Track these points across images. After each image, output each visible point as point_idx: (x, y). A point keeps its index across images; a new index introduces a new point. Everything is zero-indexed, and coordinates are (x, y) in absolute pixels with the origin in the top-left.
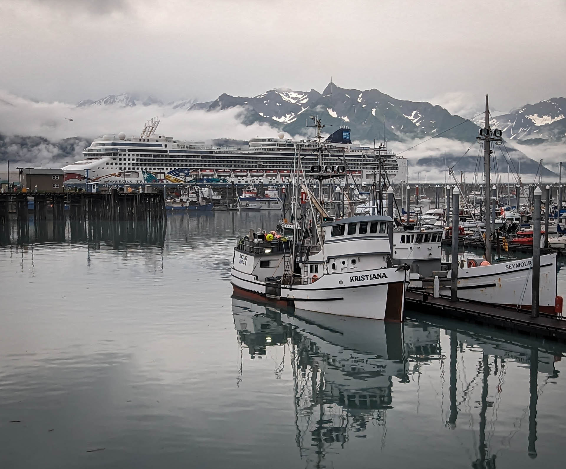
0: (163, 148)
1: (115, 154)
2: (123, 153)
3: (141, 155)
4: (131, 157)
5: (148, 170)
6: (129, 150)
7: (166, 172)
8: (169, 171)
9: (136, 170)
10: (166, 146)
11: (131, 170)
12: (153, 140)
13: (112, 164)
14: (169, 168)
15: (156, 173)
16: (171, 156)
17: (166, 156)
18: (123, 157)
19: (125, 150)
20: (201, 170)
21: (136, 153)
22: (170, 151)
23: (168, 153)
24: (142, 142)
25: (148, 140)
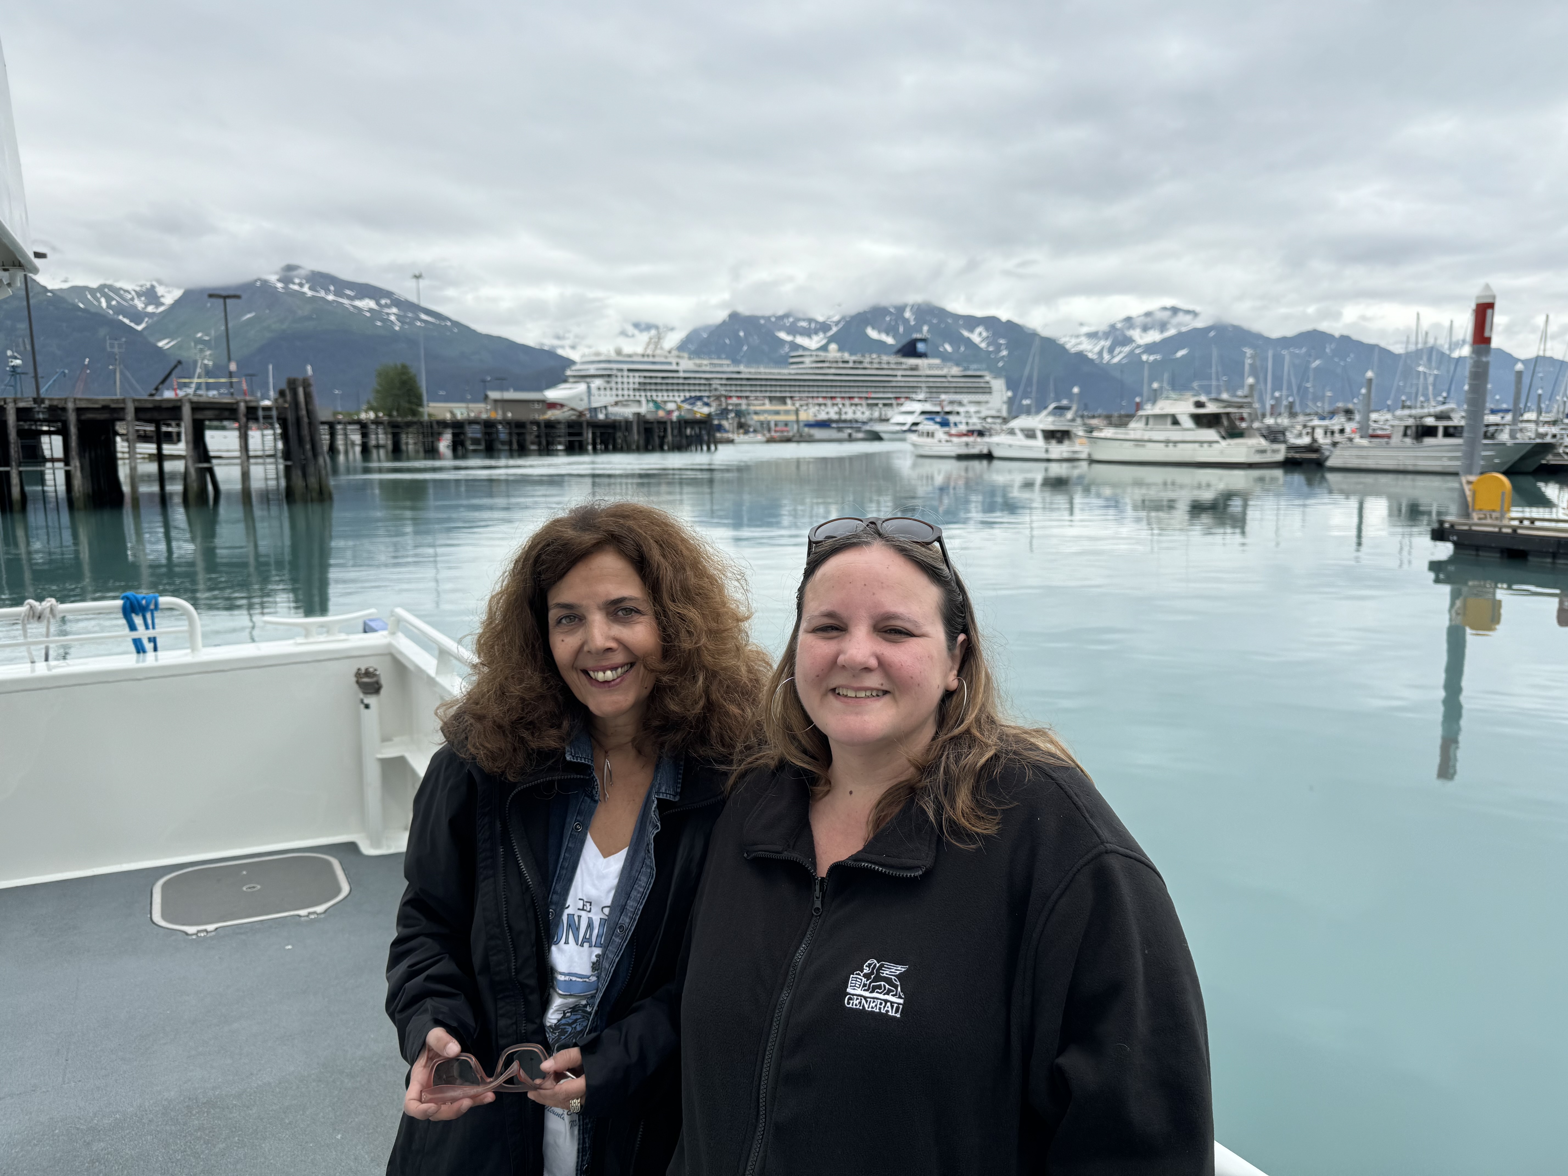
1: (609, 376)
3: (645, 377)
4: (631, 380)
5: (655, 398)
6: (629, 370)
7: (678, 400)
9: (638, 398)
10: (677, 364)
11: (632, 398)
12: (660, 356)
13: (605, 389)
14: (682, 394)
15: (665, 402)
16: (685, 378)
17: (678, 378)
18: (619, 380)
19: (621, 370)
21: (637, 374)
22: (684, 371)
23: (681, 375)
24: (646, 359)
25: (653, 356)
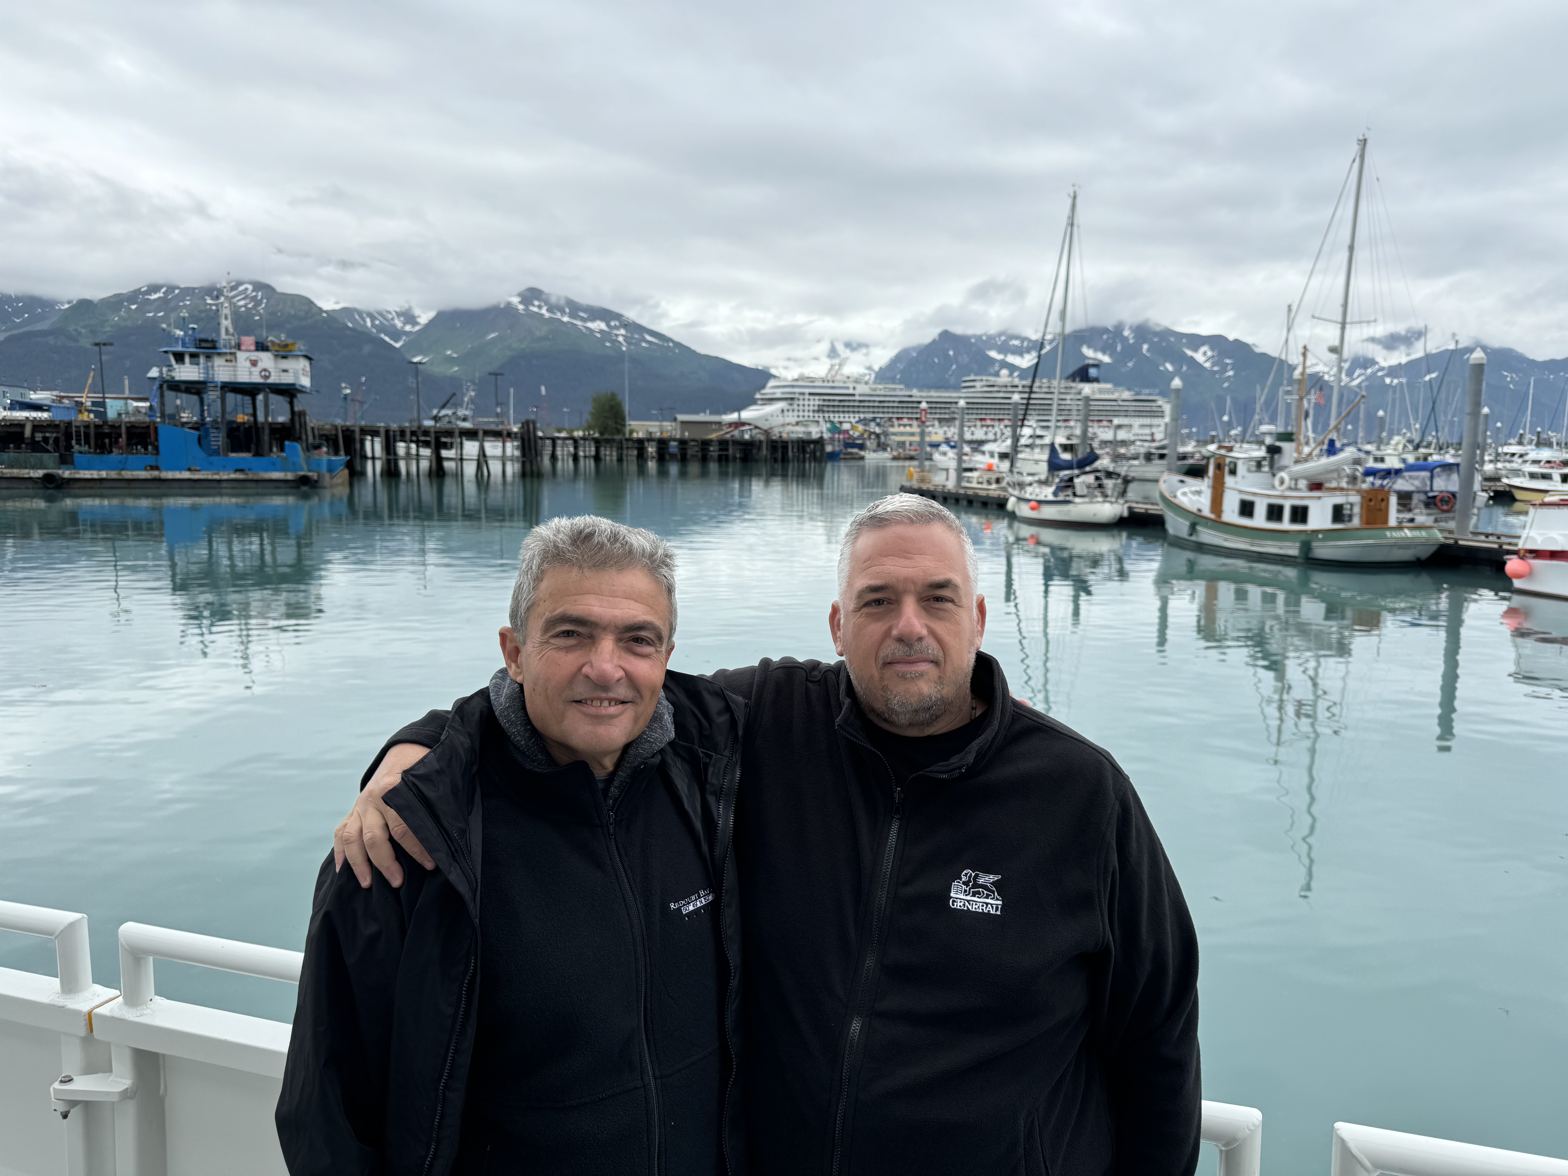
0: (851, 391)
1: (792, 399)
2: (801, 397)
3: (824, 400)
4: (812, 403)
5: (832, 419)
6: (810, 394)
7: (853, 420)
8: (857, 419)
9: (816, 419)
10: (854, 388)
11: (811, 419)
12: (839, 381)
13: (788, 410)
14: (857, 416)
15: (841, 423)
16: (860, 401)
17: (854, 401)
18: (801, 402)
19: (803, 394)
20: (898, 419)
21: (817, 398)
22: (860, 395)
23: (857, 398)
24: (826, 384)
25: (833, 381)
